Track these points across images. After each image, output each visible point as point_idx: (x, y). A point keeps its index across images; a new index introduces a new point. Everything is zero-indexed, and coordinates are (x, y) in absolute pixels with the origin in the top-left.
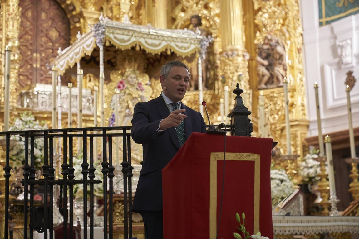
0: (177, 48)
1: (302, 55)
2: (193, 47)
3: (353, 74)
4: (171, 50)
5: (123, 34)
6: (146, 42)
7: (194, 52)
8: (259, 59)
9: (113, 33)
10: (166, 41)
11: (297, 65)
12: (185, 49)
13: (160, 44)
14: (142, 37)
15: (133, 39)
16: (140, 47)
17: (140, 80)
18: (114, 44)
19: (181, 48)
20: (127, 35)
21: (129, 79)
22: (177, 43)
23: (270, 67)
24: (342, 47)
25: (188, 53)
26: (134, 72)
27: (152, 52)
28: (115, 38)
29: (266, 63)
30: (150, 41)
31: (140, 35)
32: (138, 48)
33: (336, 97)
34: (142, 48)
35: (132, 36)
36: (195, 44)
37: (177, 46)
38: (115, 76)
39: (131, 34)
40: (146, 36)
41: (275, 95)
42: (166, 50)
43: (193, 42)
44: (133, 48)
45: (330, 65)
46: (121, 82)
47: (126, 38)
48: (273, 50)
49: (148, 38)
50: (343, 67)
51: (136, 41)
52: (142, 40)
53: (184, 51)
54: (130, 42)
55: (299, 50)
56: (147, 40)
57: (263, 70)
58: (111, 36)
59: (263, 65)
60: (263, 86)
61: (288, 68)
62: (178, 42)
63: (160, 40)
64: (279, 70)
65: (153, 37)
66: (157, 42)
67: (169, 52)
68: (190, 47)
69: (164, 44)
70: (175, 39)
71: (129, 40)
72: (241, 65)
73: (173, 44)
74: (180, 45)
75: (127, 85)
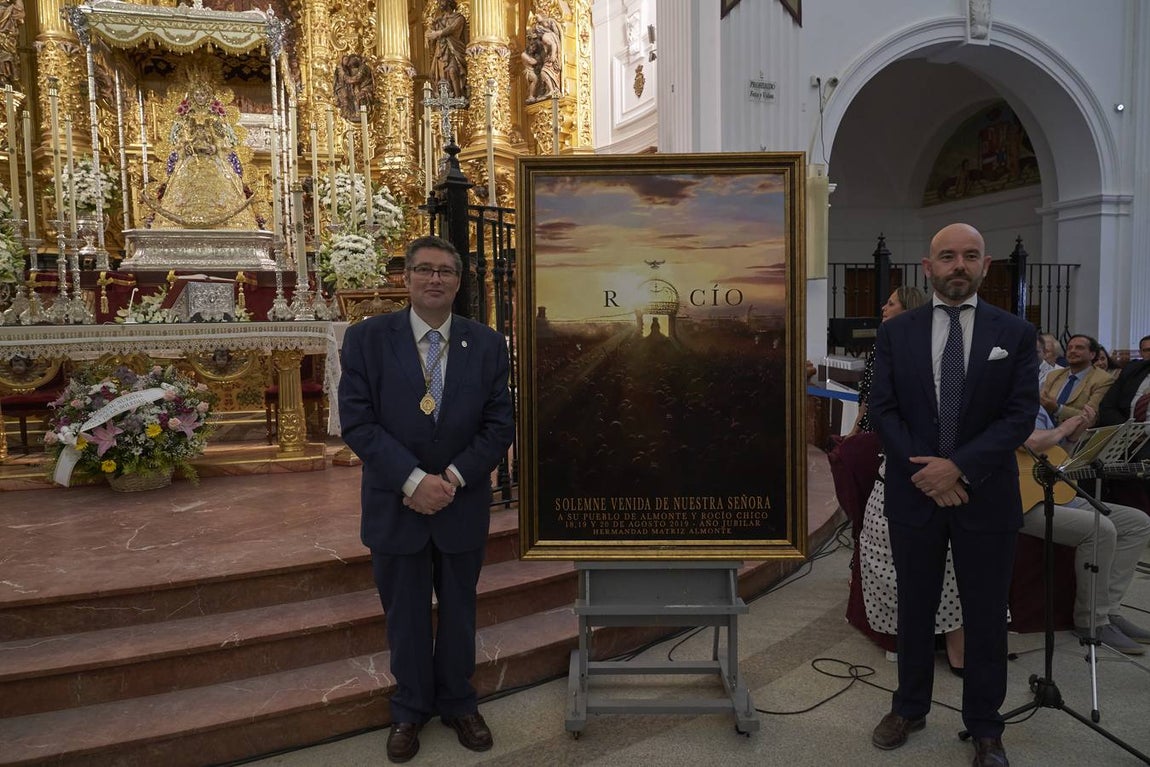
0: (225, 42)
1: (590, 44)
2: (255, 38)
3: (642, 72)
4: (213, 44)
5: (124, 23)
6: (167, 34)
7: (257, 46)
8: (525, 55)
9: (104, 22)
10: (205, 30)
11: (579, 61)
12: (240, 41)
13: (193, 36)
14: (159, 26)
15: (143, 30)
16: (156, 43)
17: (218, 97)
18: (108, 39)
19: (233, 41)
20: (131, 24)
21: (195, 96)
22: (224, 33)
23: (537, 68)
24: (631, 26)
25: (246, 49)
26: (200, 85)
27: (180, 50)
28: (109, 30)
29: (533, 61)
30: (174, 32)
31: (156, 23)
32: (152, 45)
33: (624, 111)
34: (159, 44)
35: (139, 26)
36: (259, 33)
37: (224, 38)
39: (137, 22)
41: (546, 111)
42: (205, 46)
43: (255, 29)
44: (144, 46)
45: (619, 58)
46: (184, 103)
47: (129, 29)
48: (541, 39)
49: (170, 27)
50: (632, 59)
51: (147, 34)
52: (159, 32)
53: (238, 46)
54: (136, 36)
55: (584, 37)
56: (167, 30)
57: (530, 73)
58: (101, 27)
59: (530, 64)
60: (532, 98)
61: (564, 68)
62: (227, 30)
63: (192, 29)
64: (548, 72)
65: (180, 25)
66: (187, 33)
67: (210, 50)
68: (249, 38)
69: (201, 35)
70: (221, 27)
71: (135, 31)
72: (492, 67)
73: (217, 35)
74: (231, 35)
75: (192, 107)
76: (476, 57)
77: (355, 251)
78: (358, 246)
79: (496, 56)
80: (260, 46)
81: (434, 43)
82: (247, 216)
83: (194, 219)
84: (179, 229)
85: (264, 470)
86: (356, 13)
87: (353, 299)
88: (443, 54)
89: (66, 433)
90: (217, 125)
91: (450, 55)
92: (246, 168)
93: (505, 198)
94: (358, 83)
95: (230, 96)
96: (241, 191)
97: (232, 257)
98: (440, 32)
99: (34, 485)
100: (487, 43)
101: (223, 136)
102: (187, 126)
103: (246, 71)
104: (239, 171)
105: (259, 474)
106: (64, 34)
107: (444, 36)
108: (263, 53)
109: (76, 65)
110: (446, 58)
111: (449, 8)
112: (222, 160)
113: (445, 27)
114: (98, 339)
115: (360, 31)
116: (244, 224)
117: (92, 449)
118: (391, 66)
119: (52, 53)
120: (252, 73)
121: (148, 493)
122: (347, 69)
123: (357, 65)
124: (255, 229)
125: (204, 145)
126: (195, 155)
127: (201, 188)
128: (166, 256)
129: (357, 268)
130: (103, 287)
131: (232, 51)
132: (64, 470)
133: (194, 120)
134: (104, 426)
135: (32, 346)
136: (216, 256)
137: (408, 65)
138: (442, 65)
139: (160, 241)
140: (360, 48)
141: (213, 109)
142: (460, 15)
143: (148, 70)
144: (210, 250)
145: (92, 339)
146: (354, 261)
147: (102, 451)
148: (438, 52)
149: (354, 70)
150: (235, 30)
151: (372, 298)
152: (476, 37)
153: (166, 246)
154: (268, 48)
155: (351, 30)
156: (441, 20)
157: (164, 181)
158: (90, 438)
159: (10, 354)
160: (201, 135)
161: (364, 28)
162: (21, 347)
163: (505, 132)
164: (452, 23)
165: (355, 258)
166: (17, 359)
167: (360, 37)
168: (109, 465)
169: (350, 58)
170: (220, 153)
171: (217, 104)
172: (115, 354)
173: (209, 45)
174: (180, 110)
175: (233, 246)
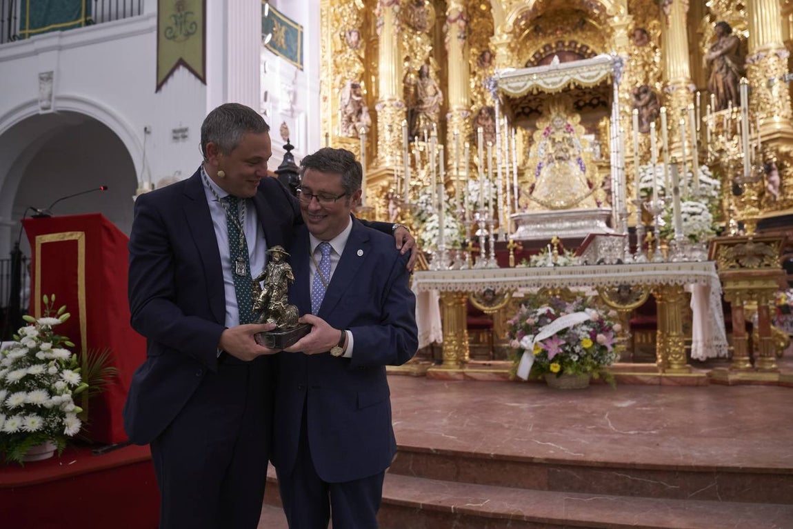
0: (582, 80)
2: (603, 73)
4: (574, 83)
5: (518, 81)
6: (545, 83)
7: (605, 78)
9: (507, 83)
10: (569, 75)
12: (593, 77)
13: (561, 81)
14: (539, 78)
15: (530, 83)
16: (537, 89)
17: (569, 121)
18: (508, 94)
19: (588, 78)
20: (522, 81)
21: (555, 123)
22: (582, 74)
25: (597, 82)
26: (558, 115)
27: (553, 91)
28: (509, 87)
30: (549, 81)
32: (535, 92)
34: (540, 90)
35: (527, 81)
36: (606, 69)
37: (582, 77)
38: (541, 123)
39: (526, 79)
40: (544, 76)
42: (569, 85)
43: (603, 67)
44: (530, 93)
46: (548, 129)
47: (521, 84)
49: (546, 78)
51: (532, 86)
52: (539, 82)
53: (592, 81)
54: (526, 88)
56: (545, 80)
58: (505, 87)
62: (584, 72)
63: (561, 76)
65: (553, 75)
66: (557, 79)
67: (572, 87)
68: (599, 74)
69: (566, 79)
70: (580, 71)
71: (526, 85)
72: (773, 68)
73: (577, 77)
74: (586, 75)
75: (552, 130)
76: (757, 63)
77: (693, 214)
78: (695, 210)
79: (776, 58)
80: (607, 78)
81: (711, 63)
82: (590, 199)
83: (557, 204)
84: (547, 211)
85: (656, 381)
86: (643, 56)
87: (725, 245)
88: (721, 69)
89: (527, 342)
90: (569, 139)
91: (728, 68)
92: (588, 167)
93: (787, 171)
94: (646, 105)
95: (578, 118)
96: (585, 182)
97: (582, 227)
98: (719, 52)
99: (494, 378)
100: (767, 50)
101: (573, 146)
102: (549, 143)
103: (581, 104)
104: (583, 169)
105: (651, 384)
106: (462, 107)
107: (723, 55)
108: (609, 82)
109: (468, 124)
110: (724, 70)
111: (725, 33)
112: (573, 164)
113: (721, 48)
114: (538, 277)
115: (647, 68)
116: (588, 205)
117: (544, 353)
118: (676, 86)
119: (455, 119)
120: (586, 105)
121: (575, 391)
122: (638, 96)
123: (645, 92)
124: (596, 207)
125: (561, 154)
126: (556, 161)
127: (561, 183)
128: (538, 230)
129: (697, 226)
130: (511, 249)
131: (587, 85)
132: (525, 368)
133: (554, 140)
134: (551, 338)
135: (498, 282)
136: (572, 228)
137: (689, 83)
138: (720, 77)
139: (535, 219)
140: (646, 80)
141: (567, 129)
142: (736, 36)
143: (518, 115)
144: (567, 224)
145: (534, 277)
146: (693, 222)
147: (551, 356)
148: (716, 68)
149: (642, 96)
150: (589, 71)
151: (745, 243)
152: (754, 48)
153: (538, 223)
154: (613, 78)
155: (640, 69)
156: (718, 44)
157: (533, 182)
158: (542, 346)
159: (484, 287)
160: (559, 147)
161: (649, 65)
162: (491, 283)
163: (786, 117)
164: (727, 44)
165: (694, 219)
166: (488, 291)
167: (647, 73)
168: (556, 367)
169: (639, 89)
170: (572, 158)
171: (569, 125)
172: (549, 287)
173: (572, 83)
174: (545, 134)
175: (583, 220)
